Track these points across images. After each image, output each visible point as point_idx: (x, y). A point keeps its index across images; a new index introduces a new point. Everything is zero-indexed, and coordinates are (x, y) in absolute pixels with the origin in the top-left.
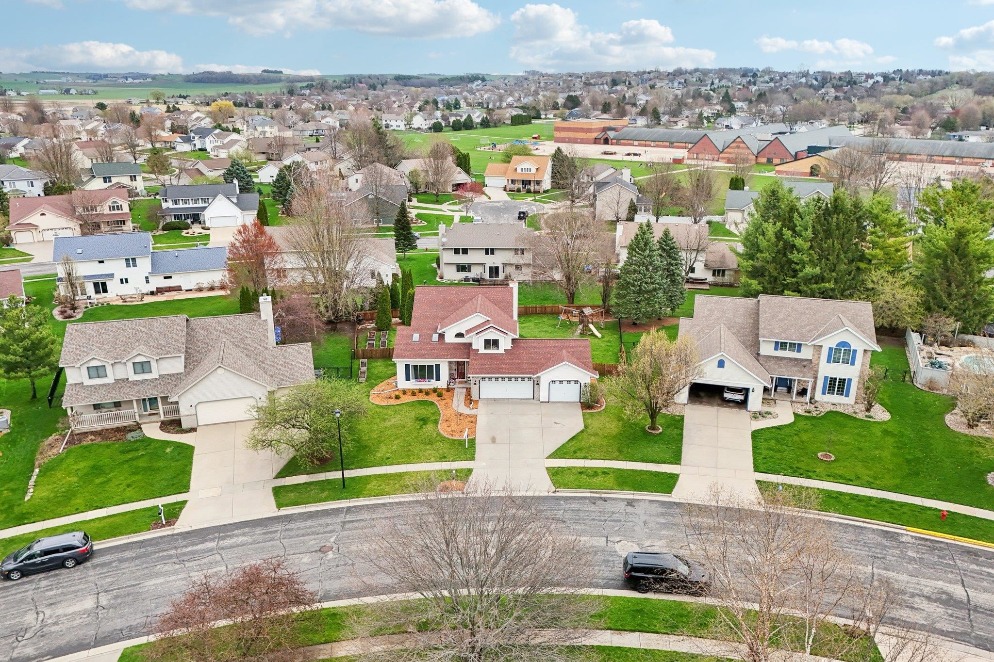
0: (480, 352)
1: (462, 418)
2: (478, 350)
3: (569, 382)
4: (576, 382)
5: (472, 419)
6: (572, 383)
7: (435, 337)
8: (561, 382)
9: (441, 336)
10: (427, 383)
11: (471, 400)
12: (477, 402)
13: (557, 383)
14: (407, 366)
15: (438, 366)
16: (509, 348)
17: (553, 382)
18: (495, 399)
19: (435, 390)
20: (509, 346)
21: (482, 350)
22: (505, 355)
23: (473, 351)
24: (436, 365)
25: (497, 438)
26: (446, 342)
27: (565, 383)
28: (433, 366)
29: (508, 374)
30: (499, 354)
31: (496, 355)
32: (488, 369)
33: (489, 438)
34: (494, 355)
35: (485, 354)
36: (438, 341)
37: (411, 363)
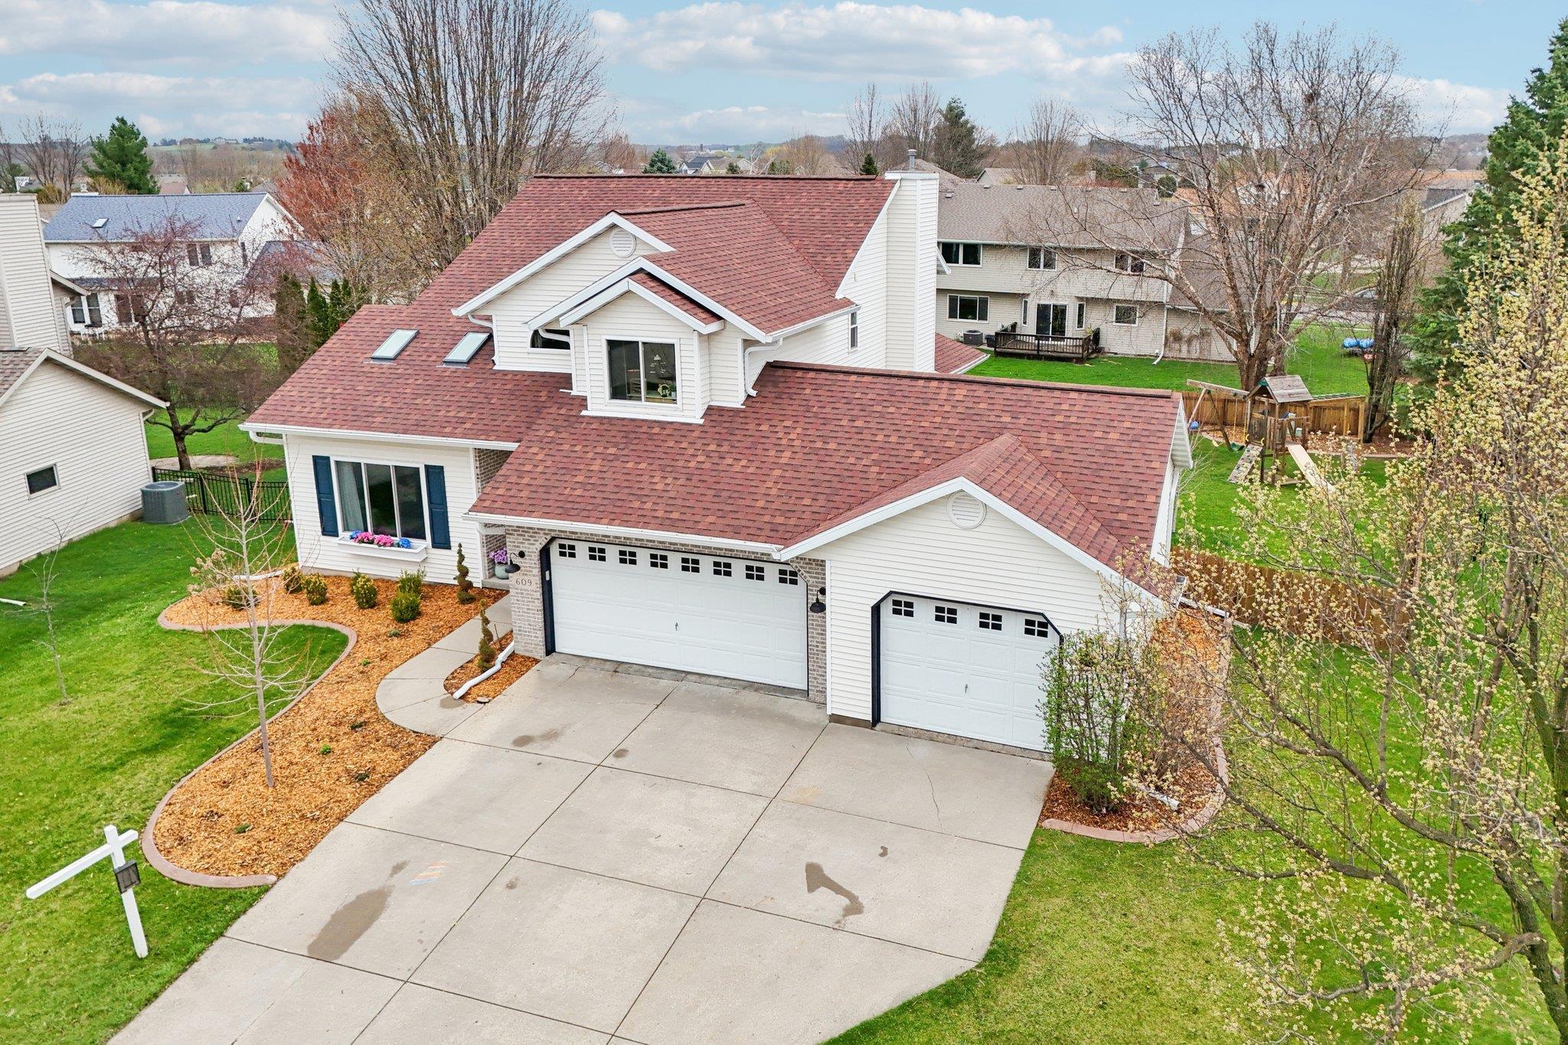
0: (591, 410)
1: (344, 743)
2: (582, 402)
3: (991, 620)
4: (1036, 626)
5: (386, 760)
6: (1013, 626)
7: (467, 346)
10: (397, 552)
13: (924, 613)
14: (321, 464)
15: (436, 473)
16: (736, 401)
17: (904, 606)
20: (734, 392)
21: (600, 403)
22: (696, 434)
23: (563, 411)
24: (427, 467)
25: (383, 920)
26: (495, 368)
27: (968, 619)
28: (417, 470)
29: (662, 526)
30: (683, 429)
31: (656, 430)
32: (579, 492)
33: (333, 916)
34: (644, 429)
35: (610, 420)
36: (468, 362)
37: (336, 454)
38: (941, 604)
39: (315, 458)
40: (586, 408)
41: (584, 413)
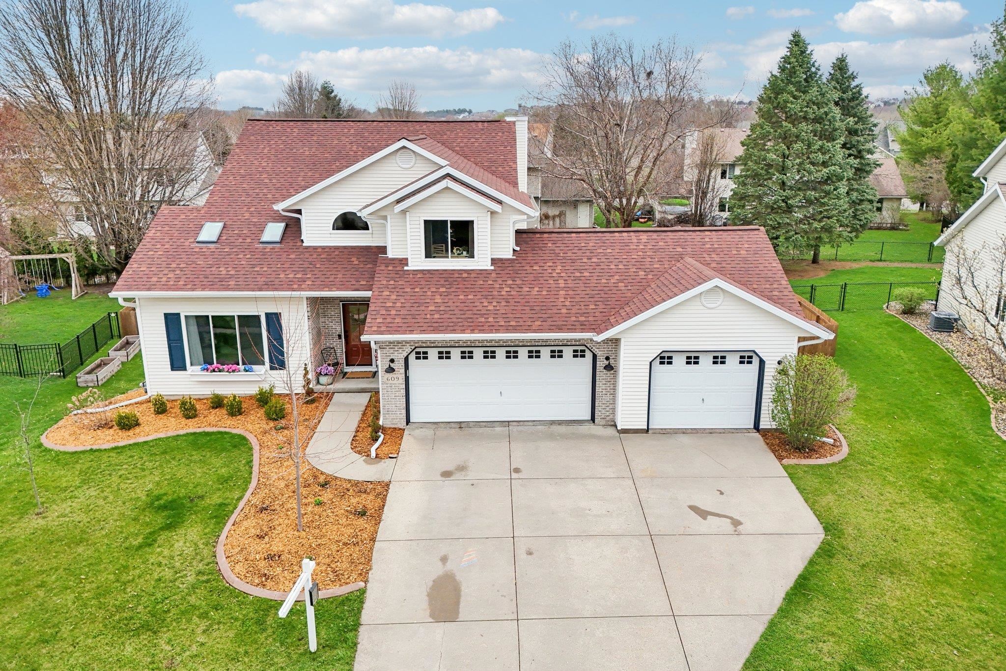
0: (411, 266)
1: (327, 496)
2: (404, 262)
3: (719, 359)
4: (746, 358)
5: (368, 501)
6: (733, 361)
7: (274, 231)
8: (692, 359)
9: (293, 226)
10: (241, 376)
11: (376, 429)
12: (397, 434)
13: (679, 361)
14: (172, 321)
15: (274, 320)
16: (509, 255)
17: (665, 359)
18: (460, 425)
19: (263, 399)
20: (507, 249)
21: (418, 261)
22: (494, 275)
23: (390, 268)
24: (267, 315)
25: (465, 590)
26: (304, 245)
27: (706, 361)
28: (257, 318)
29: (507, 330)
30: (481, 273)
31: (465, 275)
32: (436, 316)
33: (428, 595)
34: (457, 275)
35: (429, 271)
36: (280, 242)
37: (185, 311)
38: (689, 355)
39: (166, 316)
40: (407, 265)
41: (406, 268)
